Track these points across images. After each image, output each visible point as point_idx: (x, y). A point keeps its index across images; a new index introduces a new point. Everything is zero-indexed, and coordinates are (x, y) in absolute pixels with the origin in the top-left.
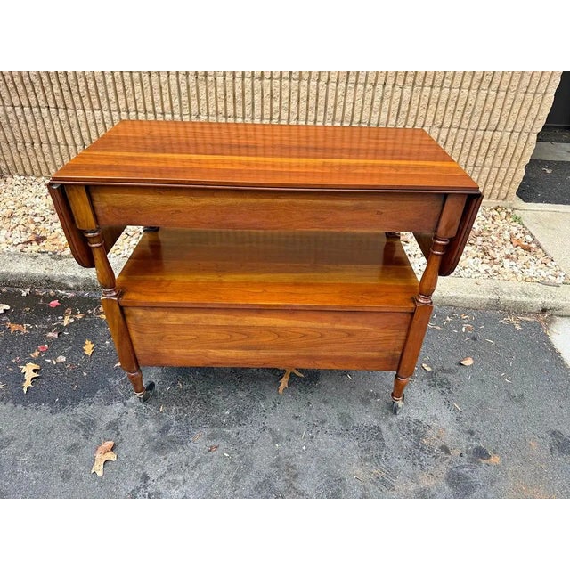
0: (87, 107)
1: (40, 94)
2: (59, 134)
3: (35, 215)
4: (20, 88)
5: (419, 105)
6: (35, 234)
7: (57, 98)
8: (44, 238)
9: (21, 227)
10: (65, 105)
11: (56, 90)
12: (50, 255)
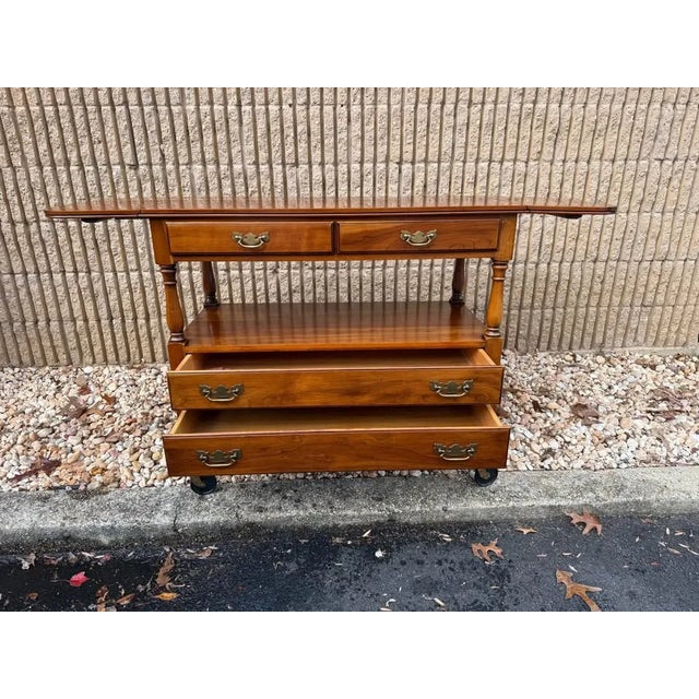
0: (120, 267)
1: (53, 257)
2: (77, 306)
3: (42, 426)
4: (25, 250)
5: (566, 236)
6: (41, 457)
7: (78, 259)
8: (57, 463)
9: (19, 448)
10: (88, 267)
11: (77, 248)
12: (68, 493)
